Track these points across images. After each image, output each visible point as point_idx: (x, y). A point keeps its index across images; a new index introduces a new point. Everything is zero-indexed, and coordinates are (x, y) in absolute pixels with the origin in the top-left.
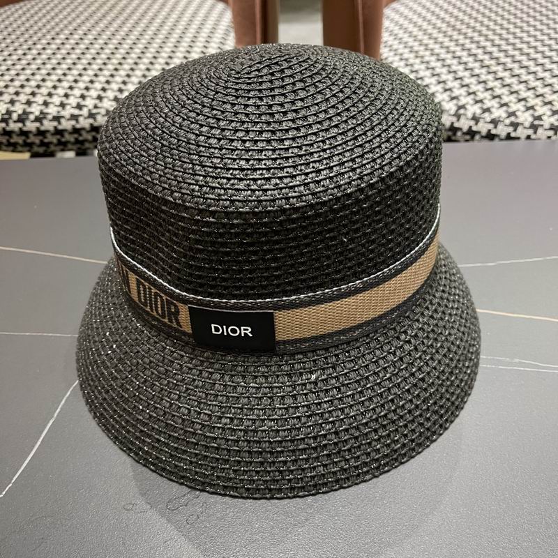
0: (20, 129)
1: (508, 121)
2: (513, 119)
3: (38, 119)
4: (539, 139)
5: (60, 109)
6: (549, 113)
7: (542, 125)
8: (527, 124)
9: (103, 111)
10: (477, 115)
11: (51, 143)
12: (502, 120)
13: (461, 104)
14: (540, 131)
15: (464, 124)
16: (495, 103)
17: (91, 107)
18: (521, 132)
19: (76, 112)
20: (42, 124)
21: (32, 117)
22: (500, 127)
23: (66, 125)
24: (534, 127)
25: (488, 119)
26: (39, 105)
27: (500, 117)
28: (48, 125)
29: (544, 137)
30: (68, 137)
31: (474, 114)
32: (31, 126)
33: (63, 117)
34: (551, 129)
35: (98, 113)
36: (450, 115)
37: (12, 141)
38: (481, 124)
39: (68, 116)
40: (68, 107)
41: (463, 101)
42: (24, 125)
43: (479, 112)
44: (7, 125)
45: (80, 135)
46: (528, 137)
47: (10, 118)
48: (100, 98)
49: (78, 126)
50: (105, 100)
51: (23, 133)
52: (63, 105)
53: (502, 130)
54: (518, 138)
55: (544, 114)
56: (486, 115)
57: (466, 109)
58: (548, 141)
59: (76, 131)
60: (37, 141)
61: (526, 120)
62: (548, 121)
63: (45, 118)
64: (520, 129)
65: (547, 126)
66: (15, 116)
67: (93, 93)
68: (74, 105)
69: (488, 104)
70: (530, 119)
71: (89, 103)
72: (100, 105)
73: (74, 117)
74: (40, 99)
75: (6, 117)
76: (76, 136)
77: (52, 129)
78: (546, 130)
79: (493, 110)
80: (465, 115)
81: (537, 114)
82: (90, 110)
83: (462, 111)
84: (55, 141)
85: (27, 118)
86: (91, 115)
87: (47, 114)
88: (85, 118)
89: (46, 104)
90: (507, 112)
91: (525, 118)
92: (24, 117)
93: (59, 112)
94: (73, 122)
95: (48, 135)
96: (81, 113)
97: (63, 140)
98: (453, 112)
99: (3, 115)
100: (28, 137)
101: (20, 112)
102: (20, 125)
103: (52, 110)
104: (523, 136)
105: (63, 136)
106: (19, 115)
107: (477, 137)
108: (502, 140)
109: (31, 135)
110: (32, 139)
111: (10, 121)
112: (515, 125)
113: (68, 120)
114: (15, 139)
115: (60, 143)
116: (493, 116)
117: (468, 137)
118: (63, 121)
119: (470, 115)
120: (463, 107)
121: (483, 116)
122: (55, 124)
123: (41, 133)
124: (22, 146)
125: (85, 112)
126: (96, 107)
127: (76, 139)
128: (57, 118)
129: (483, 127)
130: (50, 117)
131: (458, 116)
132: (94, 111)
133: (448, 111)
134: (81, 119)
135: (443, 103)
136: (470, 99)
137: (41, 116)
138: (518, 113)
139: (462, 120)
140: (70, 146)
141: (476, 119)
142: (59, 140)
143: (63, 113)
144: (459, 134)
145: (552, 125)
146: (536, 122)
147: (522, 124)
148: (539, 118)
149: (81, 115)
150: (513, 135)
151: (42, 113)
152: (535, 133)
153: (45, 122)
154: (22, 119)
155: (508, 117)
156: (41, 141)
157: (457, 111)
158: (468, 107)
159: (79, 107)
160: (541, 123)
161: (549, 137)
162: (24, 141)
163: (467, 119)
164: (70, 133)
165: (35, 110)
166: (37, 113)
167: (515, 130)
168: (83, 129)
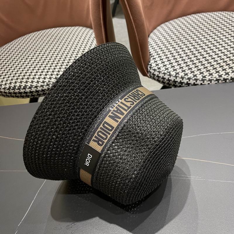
0: (24, 91)
1: (193, 78)
2: (195, 77)
3: (30, 88)
4: (205, 84)
5: (37, 83)
6: (208, 75)
7: (206, 80)
8: (200, 79)
9: (52, 83)
10: (183, 76)
11: (35, 95)
12: (191, 78)
13: (177, 72)
14: (205, 82)
15: (178, 80)
16: (189, 71)
17: (47, 82)
18: (199, 82)
19: (43, 84)
20: (31, 89)
21: (28, 87)
22: (191, 81)
23: (39, 89)
24: (203, 80)
25: (187, 78)
26: (30, 82)
27: (191, 77)
28: (33, 89)
29: (207, 84)
30: (40, 93)
31: (182, 76)
32: (28, 90)
33: (38, 86)
34: (209, 81)
35: (50, 84)
36: (173, 77)
37: (22, 95)
38: (184, 80)
39: (40, 86)
40: (40, 82)
41: (178, 71)
42: (26, 90)
43: (183, 75)
44: (20, 90)
45: (45, 92)
46: (201, 84)
47: (21, 88)
48: (50, 78)
49: (43, 89)
50: (52, 79)
51: (25, 93)
52: (38, 82)
53: (192, 82)
54: (198, 84)
55: (206, 75)
56: (186, 76)
57: (179, 74)
58: (209, 85)
59: (43, 90)
60: (30, 94)
61: (200, 78)
62: (208, 78)
63: (32, 87)
64: (198, 81)
65: (208, 80)
66: (22, 87)
67: (48, 76)
68: (42, 82)
69: (187, 72)
70: (202, 77)
71: (47, 80)
72: (50, 81)
73: (42, 86)
74: (30, 80)
75: (19, 88)
76: (43, 92)
77: (35, 90)
78: (207, 81)
79: (188, 74)
80: (179, 76)
81: (204, 75)
82: (47, 83)
83: (177, 75)
84: (36, 94)
85: (26, 88)
86: (48, 85)
87: (33, 85)
88: (46, 86)
89: (32, 82)
90: (193, 75)
91: (200, 77)
92: (25, 87)
93: (37, 85)
94: (42, 88)
95: (34, 93)
96: (44, 84)
97: (39, 94)
98: (174, 76)
99: (18, 87)
100: (27, 94)
101: (24, 86)
102: (24, 90)
103: (34, 84)
104: (200, 84)
105: (39, 93)
106: (24, 87)
107: (183, 84)
108: (192, 85)
109: (28, 93)
110: (28, 94)
111: (21, 89)
112: (196, 80)
113: (40, 87)
114: (23, 95)
115: (38, 95)
116: (188, 77)
117: (180, 84)
118: (38, 87)
119: (180, 77)
120: (178, 73)
121: (185, 77)
122: (36, 89)
123: (31, 92)
124: (25, 96)
125: (45, 84)
126: (49, 82)
127: (43, 93)
128: (36, 87)
129: (185, 81)
130: (34, 87)
131: (176, 77)
132: (49, 83)
133: (172, 75)
134: (44, 86)
135: (171, 72)
136: (180, 70)
137: (31, 86)
138: (197, 75)
139: (178, 78)
140: (41, 95)
141: (182, 78)
142: (37, 94)
143: (38, 85)
144: (177, 83)
145: (209, 79)
146: (204, 79)
147: (199, 79)
148: (205, 77)
149: (44, 85)
150: (196, 83)
151: (31, 85)
152: (204, 82)
153: (32, 88)
154: (24, 88)
155: (193, 77)
156: (32, 95)
157: (176, 75)
158: (180, 73)
159: (43, 82)
160: (206, 79)
161: (209, 84)
162: (26, 95)
163: (179, 78)
164: (41, 91)
165: (29, 84)
166: (29, 86)
167: (196, 82)
168: (45, 90)
